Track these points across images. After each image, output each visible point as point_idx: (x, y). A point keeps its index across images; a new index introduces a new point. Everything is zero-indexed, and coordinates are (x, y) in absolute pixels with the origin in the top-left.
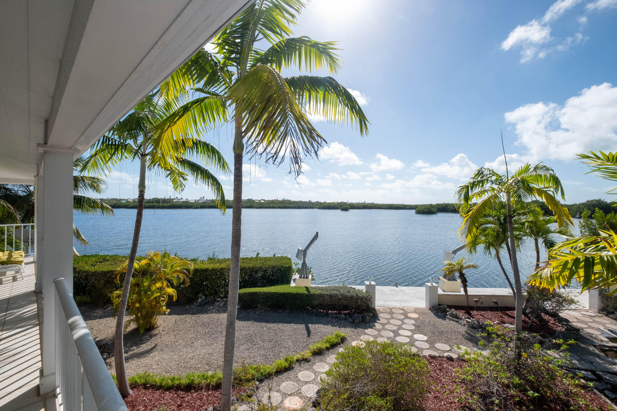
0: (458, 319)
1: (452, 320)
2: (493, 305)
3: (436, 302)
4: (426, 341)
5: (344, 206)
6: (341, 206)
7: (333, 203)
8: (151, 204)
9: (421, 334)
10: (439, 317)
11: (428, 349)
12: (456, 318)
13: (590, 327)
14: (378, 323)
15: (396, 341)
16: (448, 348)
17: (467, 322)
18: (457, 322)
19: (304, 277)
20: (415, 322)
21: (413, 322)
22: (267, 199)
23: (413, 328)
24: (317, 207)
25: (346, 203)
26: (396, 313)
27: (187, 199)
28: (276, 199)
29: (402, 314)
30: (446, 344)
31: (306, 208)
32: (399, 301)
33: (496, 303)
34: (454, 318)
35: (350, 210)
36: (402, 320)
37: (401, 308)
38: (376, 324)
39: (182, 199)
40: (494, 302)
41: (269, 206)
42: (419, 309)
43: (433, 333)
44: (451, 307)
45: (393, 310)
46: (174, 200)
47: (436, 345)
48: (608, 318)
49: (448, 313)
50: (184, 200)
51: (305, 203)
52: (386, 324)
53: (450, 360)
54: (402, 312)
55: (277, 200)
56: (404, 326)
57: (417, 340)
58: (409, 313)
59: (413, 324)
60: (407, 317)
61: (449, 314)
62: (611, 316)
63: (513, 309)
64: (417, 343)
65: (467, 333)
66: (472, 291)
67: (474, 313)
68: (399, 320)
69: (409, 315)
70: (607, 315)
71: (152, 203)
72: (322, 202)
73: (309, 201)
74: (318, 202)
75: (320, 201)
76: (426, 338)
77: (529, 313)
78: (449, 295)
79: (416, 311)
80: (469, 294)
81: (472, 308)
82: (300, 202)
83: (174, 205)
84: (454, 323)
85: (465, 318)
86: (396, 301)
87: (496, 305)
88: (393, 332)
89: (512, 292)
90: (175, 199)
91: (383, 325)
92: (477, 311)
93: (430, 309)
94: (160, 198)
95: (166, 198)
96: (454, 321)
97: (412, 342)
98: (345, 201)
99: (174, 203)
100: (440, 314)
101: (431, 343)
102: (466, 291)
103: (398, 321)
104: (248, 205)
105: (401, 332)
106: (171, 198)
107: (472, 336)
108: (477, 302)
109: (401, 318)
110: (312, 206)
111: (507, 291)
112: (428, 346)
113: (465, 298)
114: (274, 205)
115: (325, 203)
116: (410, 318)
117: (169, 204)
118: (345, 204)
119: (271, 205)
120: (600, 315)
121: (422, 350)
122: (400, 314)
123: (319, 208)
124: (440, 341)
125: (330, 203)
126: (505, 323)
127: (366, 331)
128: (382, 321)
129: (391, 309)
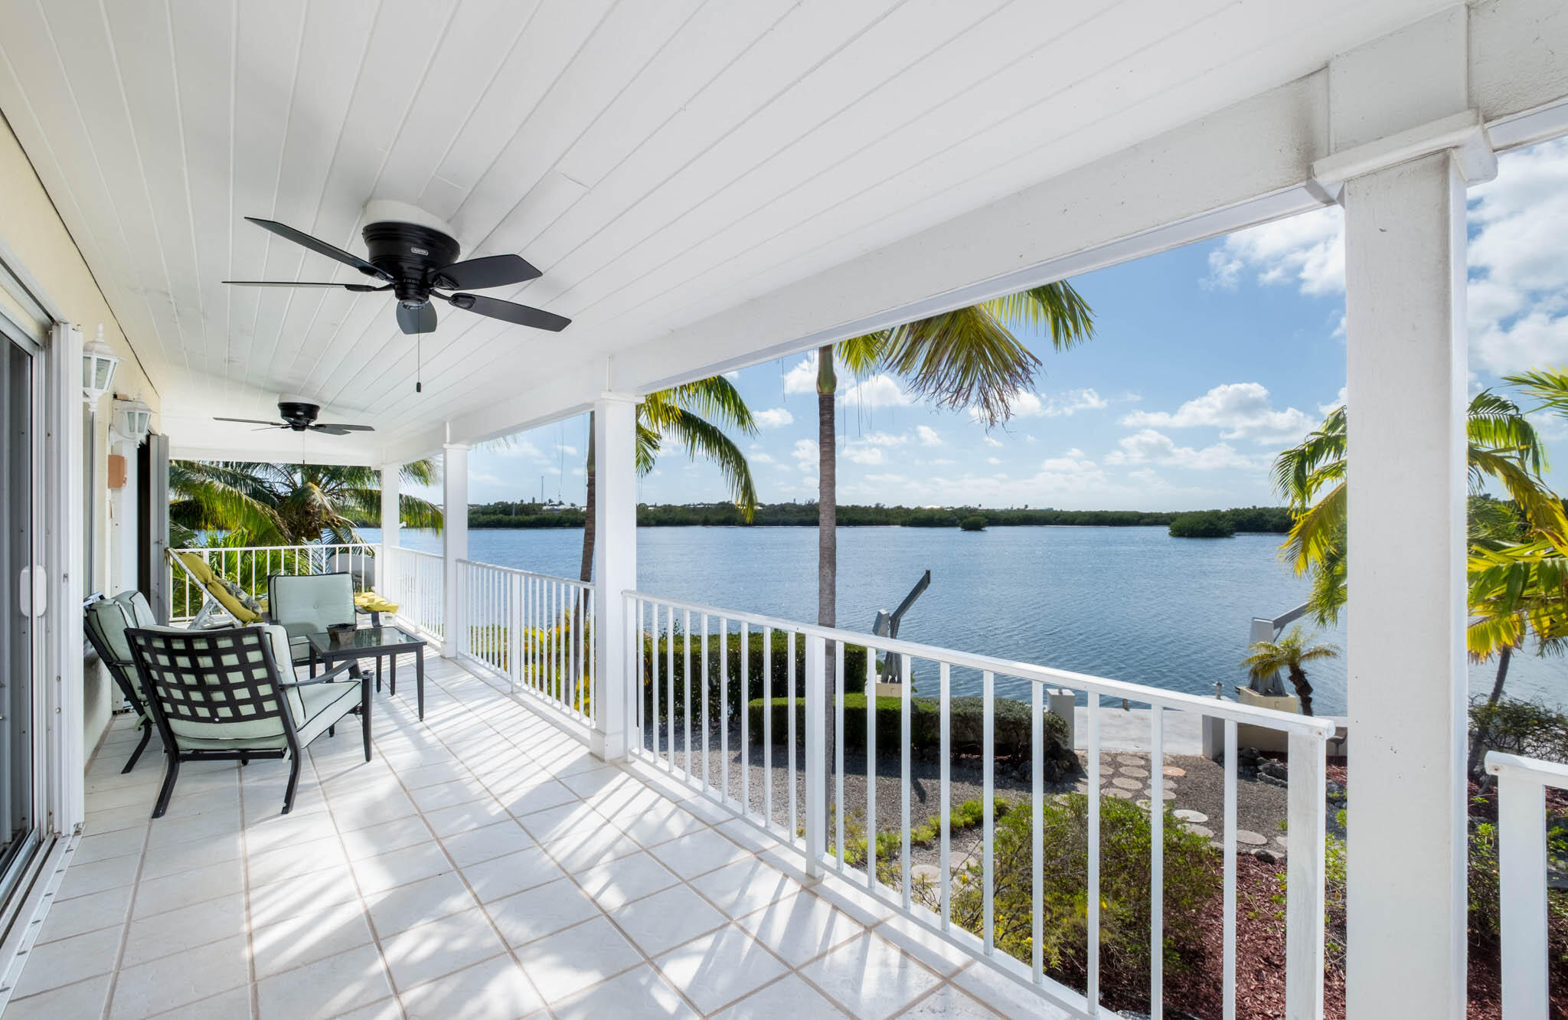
1: (1271, 782)
4: (1206, 824)
5: (972, 519)
6: (961, 519)
7: (942, 510)
8: (493, 517)
9: (1192, 808)
11: (1211, 840)
12: (1284, 777)
14: (1084, 783)
16: (1261, 840)
18: (1285, 786)
19: (893, 681)
20: (1176, 786)
21: (1171, 785)
22: (767, 503)
23: (1172, 796)
24: (899, 520)
25: (975, 510)
26: (1126, 766)
27: (573, 505)
28: (792, 502)
29: (1139, 767)
30: (1255, 830)
31: (870, 523)
32: (1133, 740)
34: (1278, 778)
35: (986, 528)
36: (1143, 781)
37: (1139, 754)
38: (1078, 785)
39: (561, 503)
41: (774, 519)
42: (1186, 758)
44: (1267, 753)
45: (1119, 759)
46: (545, 508)
49: (1261, 768)
50: (567, 506)
51: (866, 510)
52: (1103, 787)
53: (1266, 862)
54: (1143, 762)
55: (794, 504)
56: (1148, 792)
59: (1171, 790)
61: (1265, 769)
68: (1137, 779)
71: (494, 513)
72: (912, 507)
73: (877, 505)
74: (900, 508)
75: (905, 506)
76: (1204, 817)
79: (1181, 761)
82: (854, 508)
83: (544, 519)
84: (1277, 789)
86: (1124, 739)
90: (545, 504)
92: (1339, 764)
93: (1214, 759)
94: (510, 503)
95: (526, 502)
96: (1276, 784)
98: (973, 504)
99: (545, 515)
100: (1241, 769)
101: (1218, 827)
103: (1133, 782)
104: (722, 517)
106: (537, 502)
108: (1338, 742)
109: (1140, 776)
110: (883, 518)
112: (1209, 834)
114: (786, 517)
115: (918, 510)
116: (1164, 777)
117: (533, 517)
118: (972, 511)
119: (780, 517)
123: (904, 524)
125: (932, 510)
128: (1093, 779)
129: (1114, 756)
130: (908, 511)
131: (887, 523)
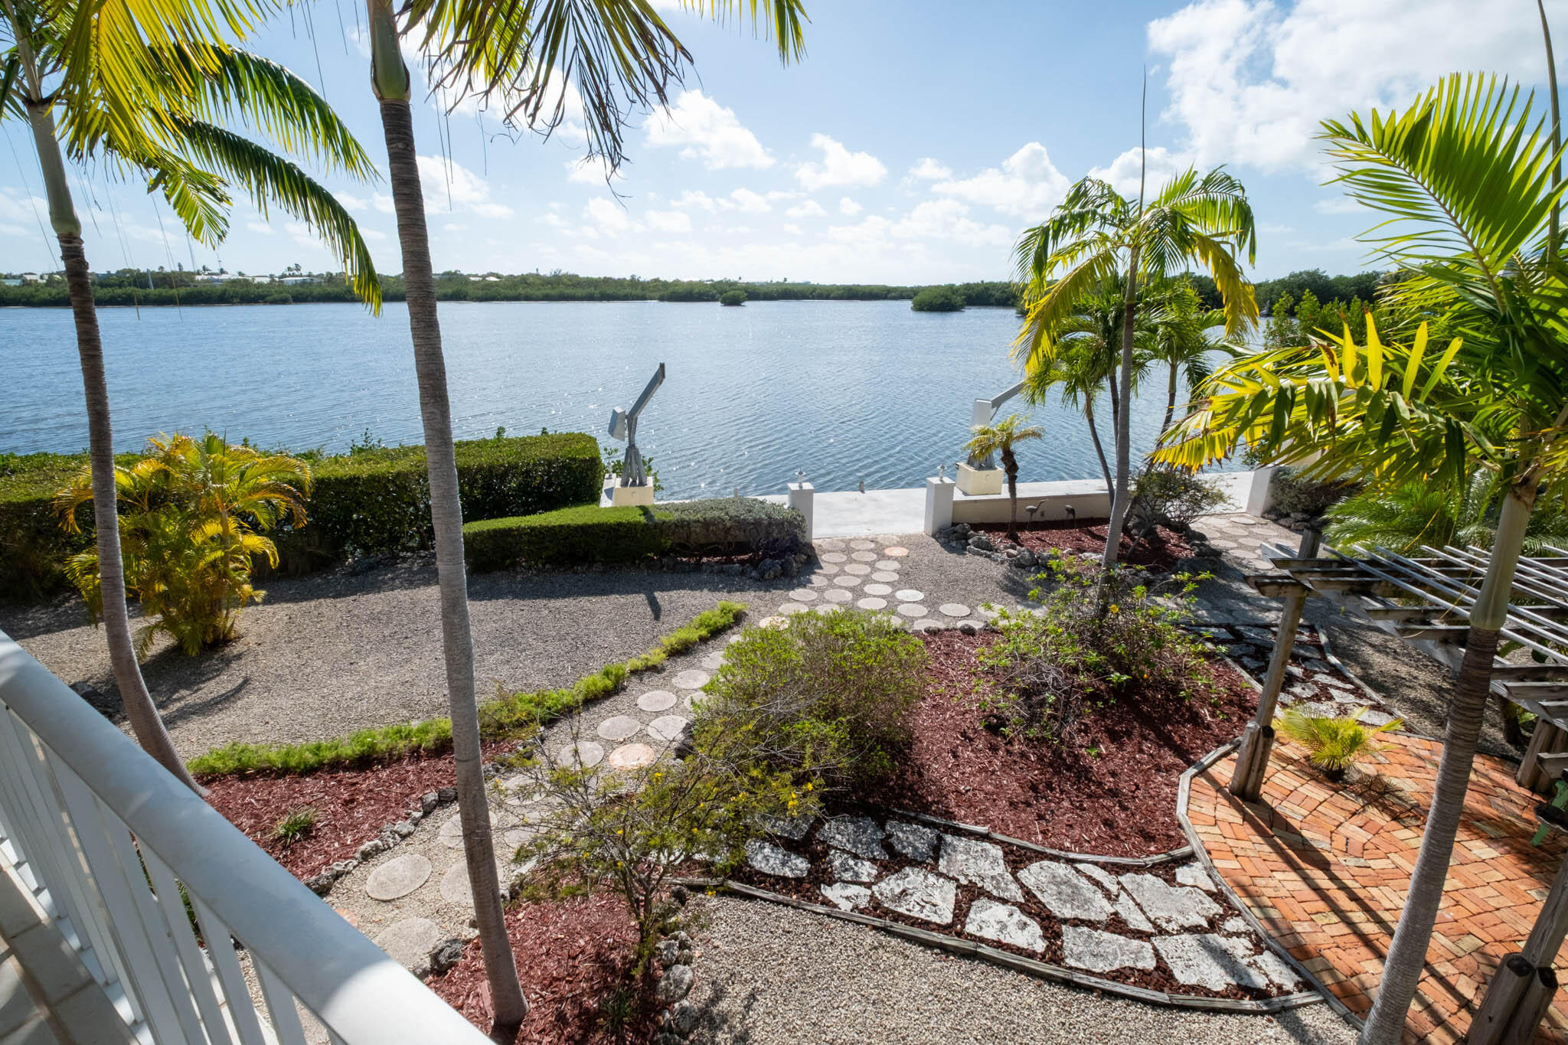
0: (991, 550)
1: (977, 554)
2: (1064, 516)
3: (947, 517)
4: (922, 602)
5: (731, 293)
6: (721, 293)
7: (701, 283)
8: (118, 291)
9: (911, 588)
10: (951, 550)
11: (924, 617)
12: (988, 547)
13: (1241, 546)
14: (819, 574)
15: (859, 608)
16: (966, 611)
17: (1009, 555)
18: (988, 557)
19: (633, 484)
20: (899, 566)
21: (896, 565)
22: (505, 273)
23: (896, 577)
24: (658, 294)
25: (734, 284)
26: (858, 550)
27: (240, 274)
28: (535, 272)
29: (872, 550)
30: (962, 603)
31: (625, 298)
32: (866, 523)
33: (1072, 511)
34: (983, 549)
35: (746, 303)
36: (871, 564)
37: (871, 537)
38: (814, 578)
39: (222, 272)
40: (1067, 509)
41: (512, 293)
42: (909, 536)
43: (937, 584)
44: (976, 527)
45: (852, 545)
46: (199, 278)
47: (942, 608)
48: (1276, 526)
49: (970, 541)
50: (232, 274)
51: (620, 282)
52: (836, 575)
53: (969, 634)
54: (873, 545)
55: (538, 275)
56: (875, 576)
57: (902, 602)
58: (888, 547)
59: (895, 571)
60: (882, 556)
61: (974, 542)
62: (1282, 521)
63: (1106, 521)
64: (901, 609)
65: (1007, 578)
66: (1024, 490)
67: (1024, 535)
68: (866, 563)
69: (887, 552)
70: (1275, 521)
71: (120, 285)
72: (670, 280)
73: (633, 277)
74: (657, 280)
75: (662, 279)
76: (921, 596)
77: (1134, 526)
78: (976, 501)
79: (904, 541)
80: (1019, 495)
81: (1022, 526)
82: (607, 281)
83: (200, 293)
84: (981, 559)
85: (1006, 548)
86: (858, 523)
87: (1071, 517)
88: (852, 589)
89: (1107, 487)
90: (198, 273)
91: (830, 578)
92: (1031, 530)
93: (933, 536)
94: (143, 270)
95: (168, 269)
96: (981, 555)
97: (892, 608)
98: (733, 278)
99: (200, 288)
100: (954, 544)
101: (932, 604)
102: (1012, 490)
103: (862, 567)
104: (450, 291)
105: (867, 589)
106: (186, 269)
107: (1015, 582)
108: (1032, 511)
109: (870, 559)
110: (639, 292)
111: (1096, 486)
112: (924, 611)
113: (1010, 505)
114: (529, 291)
115: (677, 283)
116: (889, 558)
117: (183, 291)
118: (732, 285)
119: (521, 291)
120: (1263, 521)
121: (912, 620)
122: (868, 550)
123: (662, 299)
124: (949, 599)
125: (690, 283)
126: (1083, 551)
127: (791, 594)
128: (828, 569)
129: (848, 542)
130: (665, 284)
131: (643, 298)
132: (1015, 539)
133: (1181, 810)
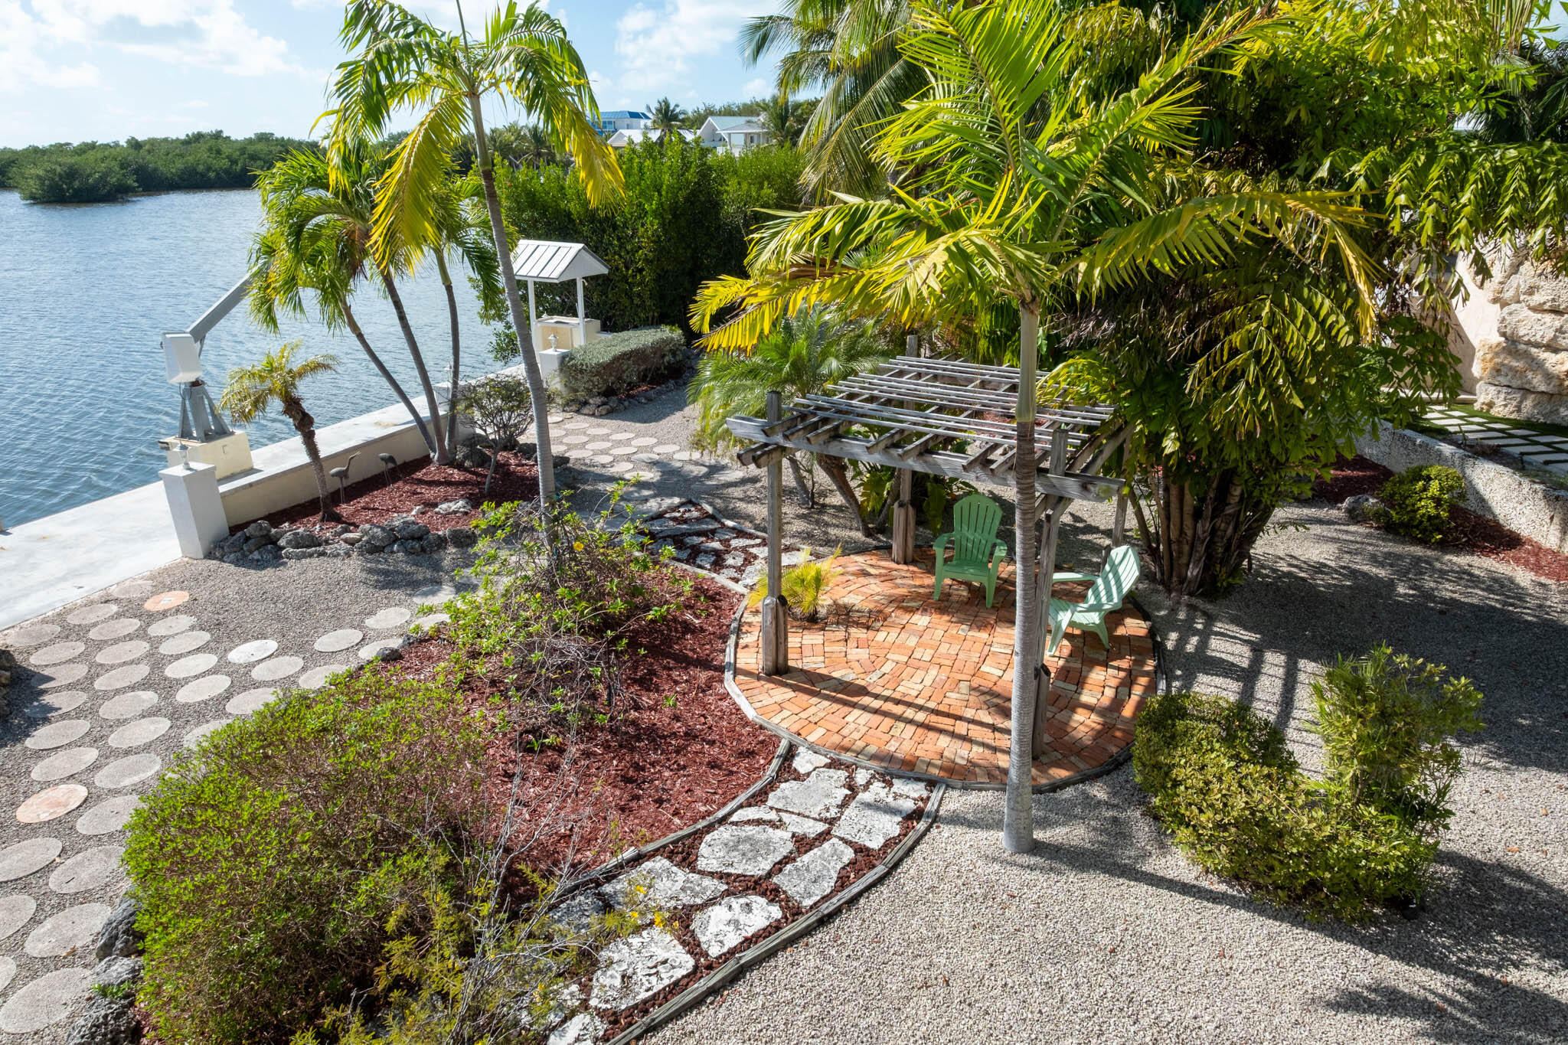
0: (320, 545)
1: (305, 556)
3: (220, 522)
4: (282, 651)
9: (246, 641)
10: (259, 565)
11: (304, 669)
12: (310, 543)
14: (57, 690)
15: (187, 706)
16: (356, 636)
17: (352, 543)
18: (323, 554)
20: (193, 620)
21: (186, 621)
23: (206, 636)
26: (95, 625)
29: (118, 616)
30: (341, 627)
32: (64, 579)
34: (308, 547)
36: (141, 634)
37: (96, 596)
38: (47, 699)
42: (168, 571)
43: (279, 617)
44: (276, 518)
45: (73, 620)
47: (318, 646)
48: (581, 418)
49: (282, 542)
52: (91, 678)
53: (395, 660)
54: (114, 608)
56: (165, 649)
57: (253, 665)
58: (145, 600)
59: (192, 628)
60: (151, 617)
61: (289, 542)
62: (585, 411)
63: (426, 461)
64: (257, 674)
65: (370, 571)
66: (332, 439)
67: (345, 509)
68: (130, 637)
69: (150, 606)
70: (578, 412)
76: (272, 645)
77: (465, 457)
78: (251, 485)
79: (163, 581)
80: (323, 453)
84: (315, 561)
85: (340, 534)
86: (48, 584)
88: (145, 685)
89: (411, 418)
91: (85, 684)
93: (209, 555)
96: (311, 555)
97: (242, 680)
100: (256, 555)
101: (296, 645)
102: (312, 449)
103: (129, 645)
105: (172, 671)
107: (386, 573)
109: (131, 630)
111: (392, 419)
112: (297, 662)
113: (313, 472)
116: (164, 614)
120: (568, 415)
121: (292, 680)
122: (112, 617)
124: (319, 630)
126: (436, 505)
127: (29, 743)
128: (63, 676)
129: (61, 617)
132: (338, 519)
133: (750, 713)
